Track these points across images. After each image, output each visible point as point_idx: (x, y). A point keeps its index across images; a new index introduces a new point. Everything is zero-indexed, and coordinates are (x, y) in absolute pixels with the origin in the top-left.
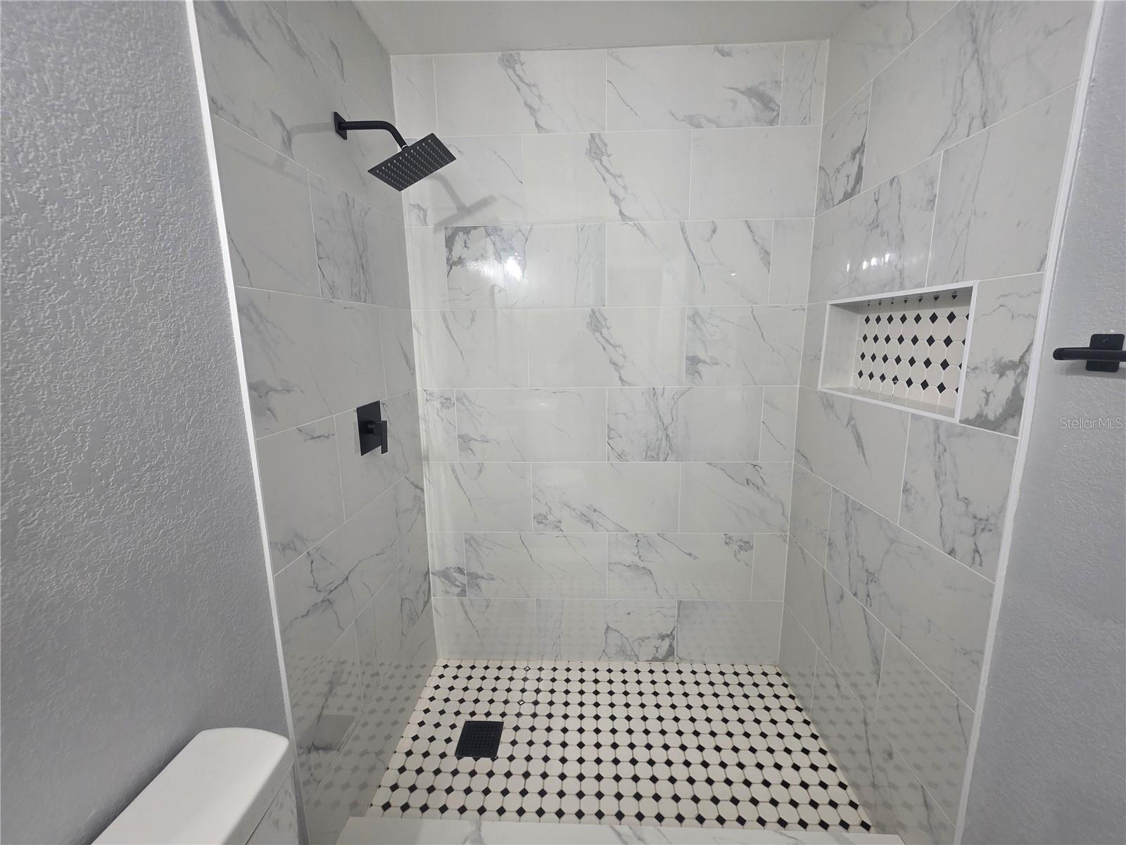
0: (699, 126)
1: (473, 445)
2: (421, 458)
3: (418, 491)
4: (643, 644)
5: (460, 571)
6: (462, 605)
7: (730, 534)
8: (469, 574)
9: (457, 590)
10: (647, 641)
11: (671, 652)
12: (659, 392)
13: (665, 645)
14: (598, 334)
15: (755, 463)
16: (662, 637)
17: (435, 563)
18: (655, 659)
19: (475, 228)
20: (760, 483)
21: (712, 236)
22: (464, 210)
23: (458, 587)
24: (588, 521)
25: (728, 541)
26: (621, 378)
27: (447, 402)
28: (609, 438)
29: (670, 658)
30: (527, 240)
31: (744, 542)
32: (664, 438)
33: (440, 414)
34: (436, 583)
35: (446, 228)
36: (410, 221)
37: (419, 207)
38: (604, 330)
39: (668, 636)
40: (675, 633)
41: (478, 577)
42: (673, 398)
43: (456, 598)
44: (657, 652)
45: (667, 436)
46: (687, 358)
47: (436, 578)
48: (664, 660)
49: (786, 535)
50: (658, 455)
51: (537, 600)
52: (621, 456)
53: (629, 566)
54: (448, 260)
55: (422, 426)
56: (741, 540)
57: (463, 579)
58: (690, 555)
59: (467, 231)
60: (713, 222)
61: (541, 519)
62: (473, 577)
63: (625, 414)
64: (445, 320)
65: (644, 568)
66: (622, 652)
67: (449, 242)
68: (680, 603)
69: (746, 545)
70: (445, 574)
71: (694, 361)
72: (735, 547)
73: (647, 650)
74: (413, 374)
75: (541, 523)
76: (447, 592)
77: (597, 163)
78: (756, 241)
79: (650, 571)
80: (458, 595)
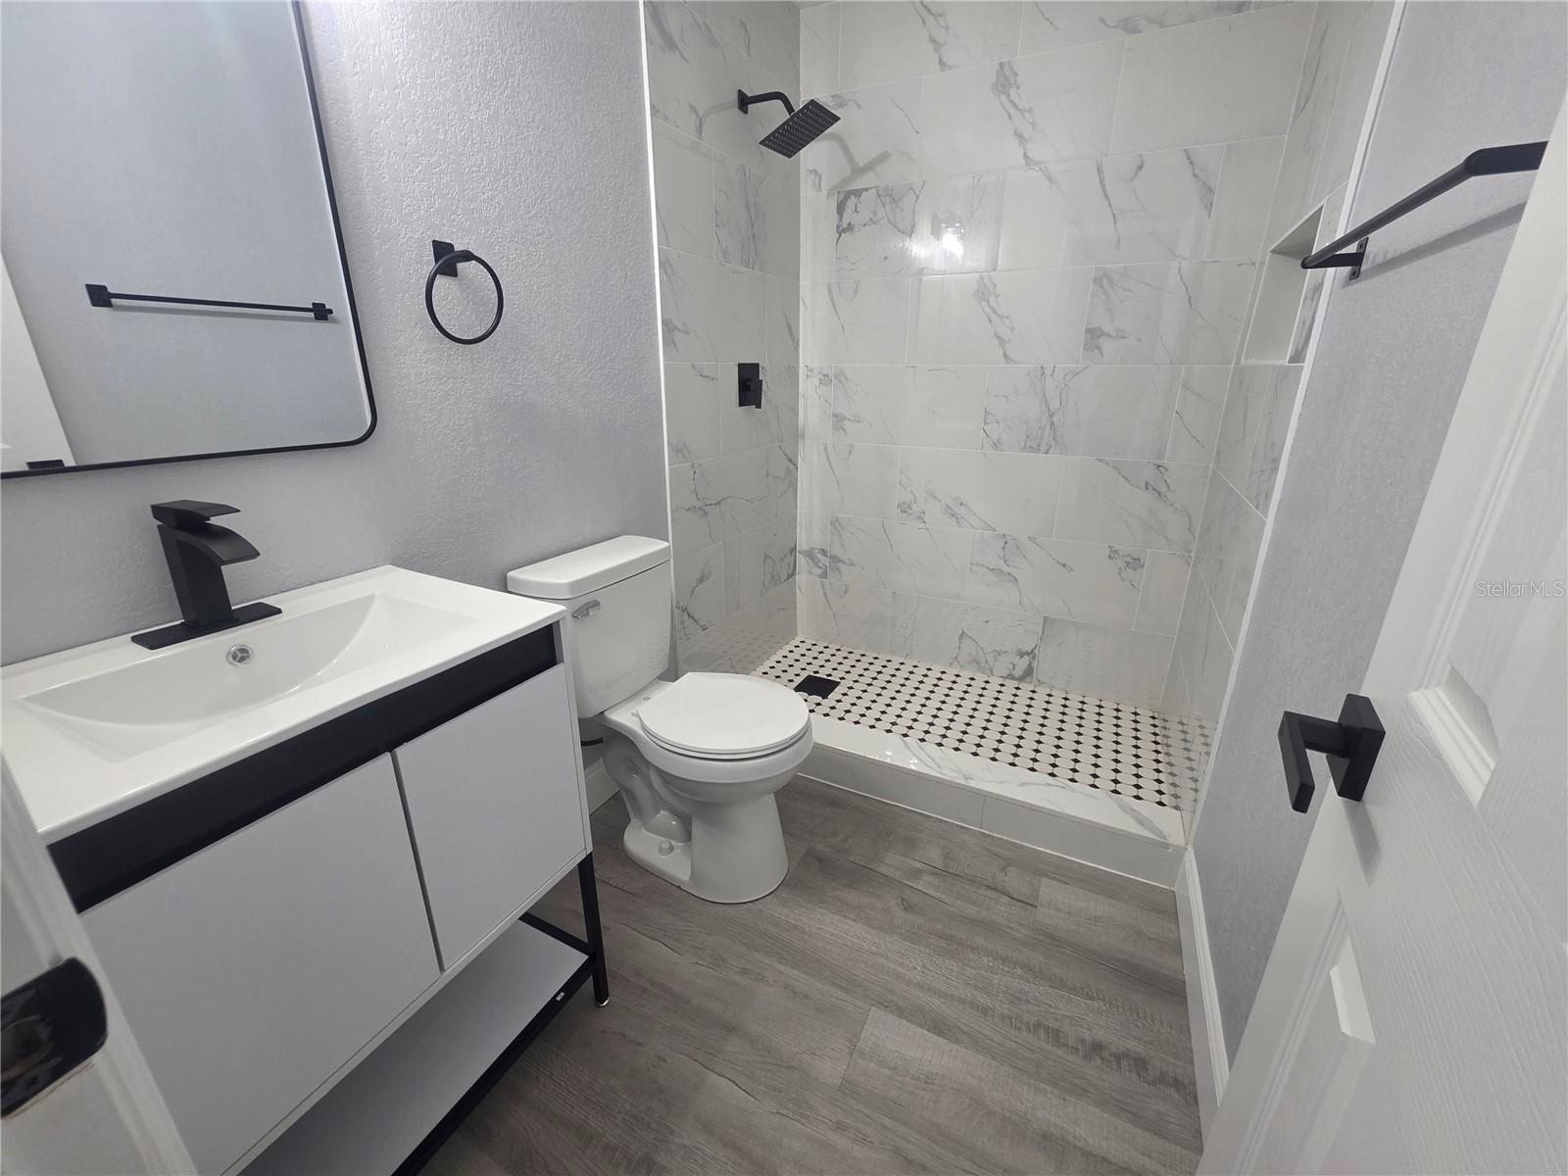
0: (1135, 31)
1: (847, 424)
2: (797, 435)
3: (792, 467)
4: (998, 657)
5: (824, 552)
6: (823, 586)
7: (1117, 547)
8: (831, 557)
9: (819, 571)
10: (1003, 655)
11: (1029, 672)
12: (1048, 372)
13: (1023, 663)
14: (984, 303)
15: (1159, 462)
16: (1022, 654)
17: (802, 543)
18: (1011, 677)
19: (867, 190)
20: (1163, 488)
21: (1136, 174)
22: (858, 171)
23: (820, 568)
24: (953, 515)
25: (1113, 554)
26: (1005, 355)
27: (825, 380)
28: (986, 423)
29: (1028, 679)
30: (918, 198)
31: (1134, 559)
32: (1048, 428)
33: (819, 391)
34: (802, 561)
35: (839, 193)
36: (807, 190)
37: (815, 172)
38: (992, 299)
39: (1028, 654)
40: (1036, 651)
41: (840, 561)
42: (1064, 379)
43: (818, 579)
44: (1014, 669)
45: (1052, 424)
46: (1088, 331)
47: (802, 556)
48: (1021, 679)
49: (1190, 557)
50: (1038, 446)
51: (894, 593)
52: (996, 446)
53: (993, 570)
54: (838, 227)
55: (801, 403)
56: (1129, 556)
57: (825, 561)
58: (1064, 565)
59: (858, 193)
60: (1141, 155)
61: (905, 508)
62: (835, 559)
63: (1006, 397)
64: (830, 291)
65: (1009, 574)
66: (976, 663)
67: (841, 208)
68: (1046, 618)
69: (1135, 563)
70: (809, 554)
71: (1094, 334)
72: (1121, 563)
73: (1002, 666)
74: (796, 348)
75: (905, 512)
76: (810, 572)
77: (1003, 98)
78: (1196, 176)
79: (1015, 578)
80: (820, 576)
